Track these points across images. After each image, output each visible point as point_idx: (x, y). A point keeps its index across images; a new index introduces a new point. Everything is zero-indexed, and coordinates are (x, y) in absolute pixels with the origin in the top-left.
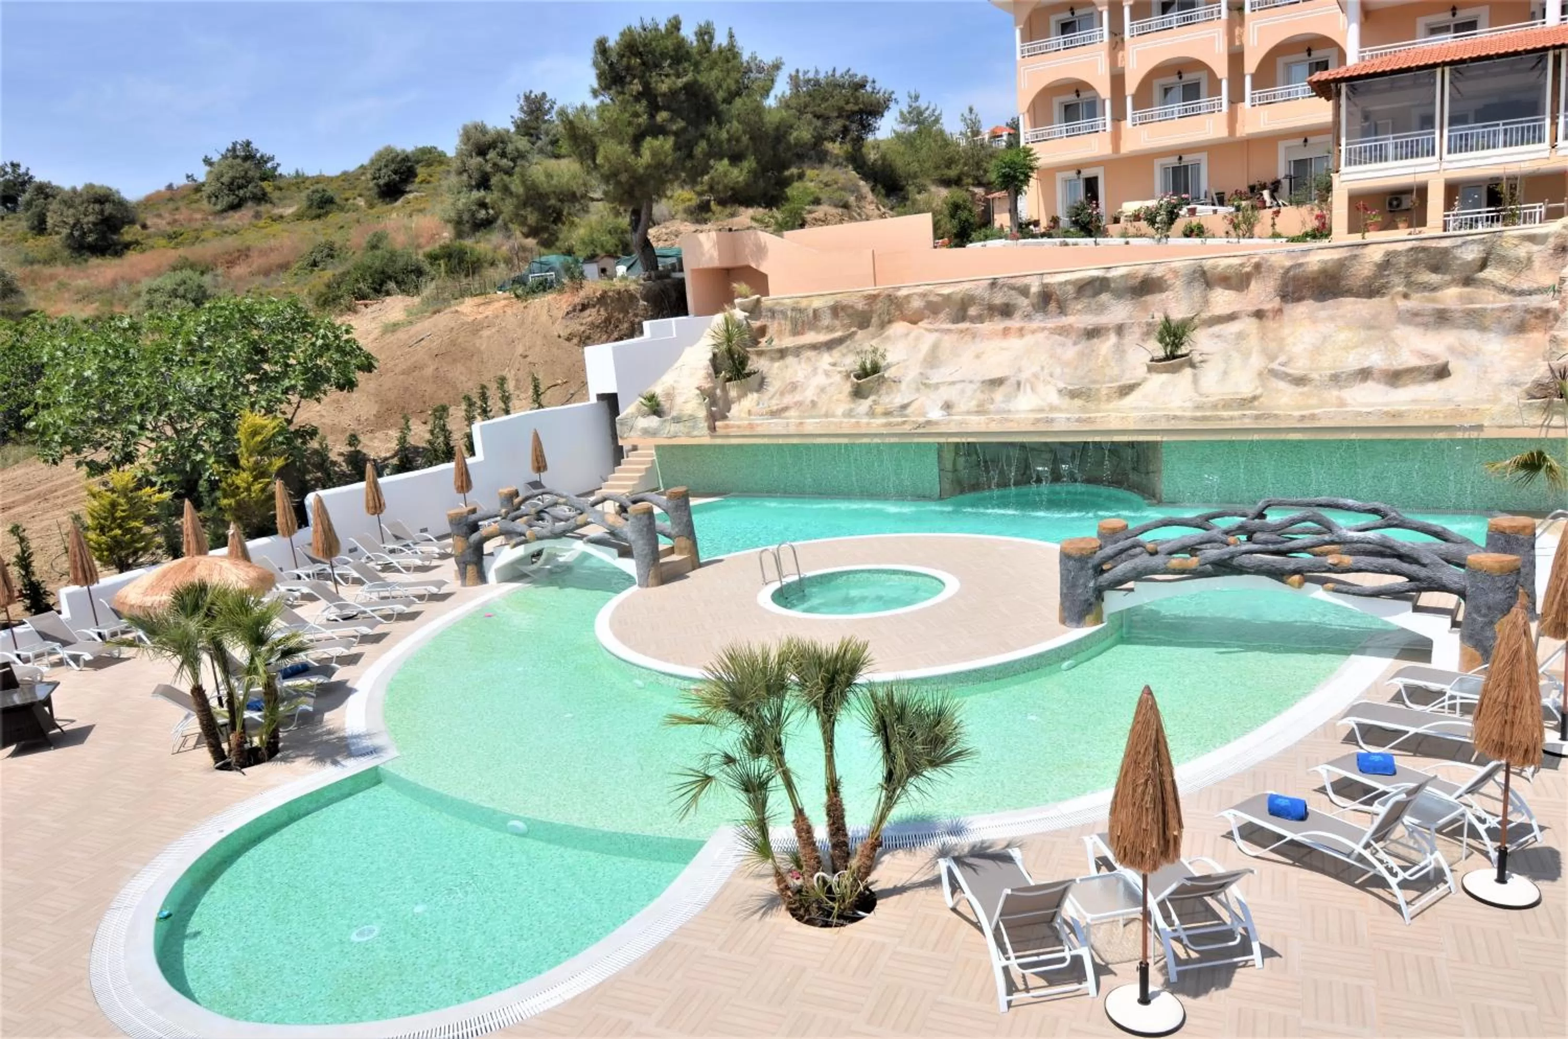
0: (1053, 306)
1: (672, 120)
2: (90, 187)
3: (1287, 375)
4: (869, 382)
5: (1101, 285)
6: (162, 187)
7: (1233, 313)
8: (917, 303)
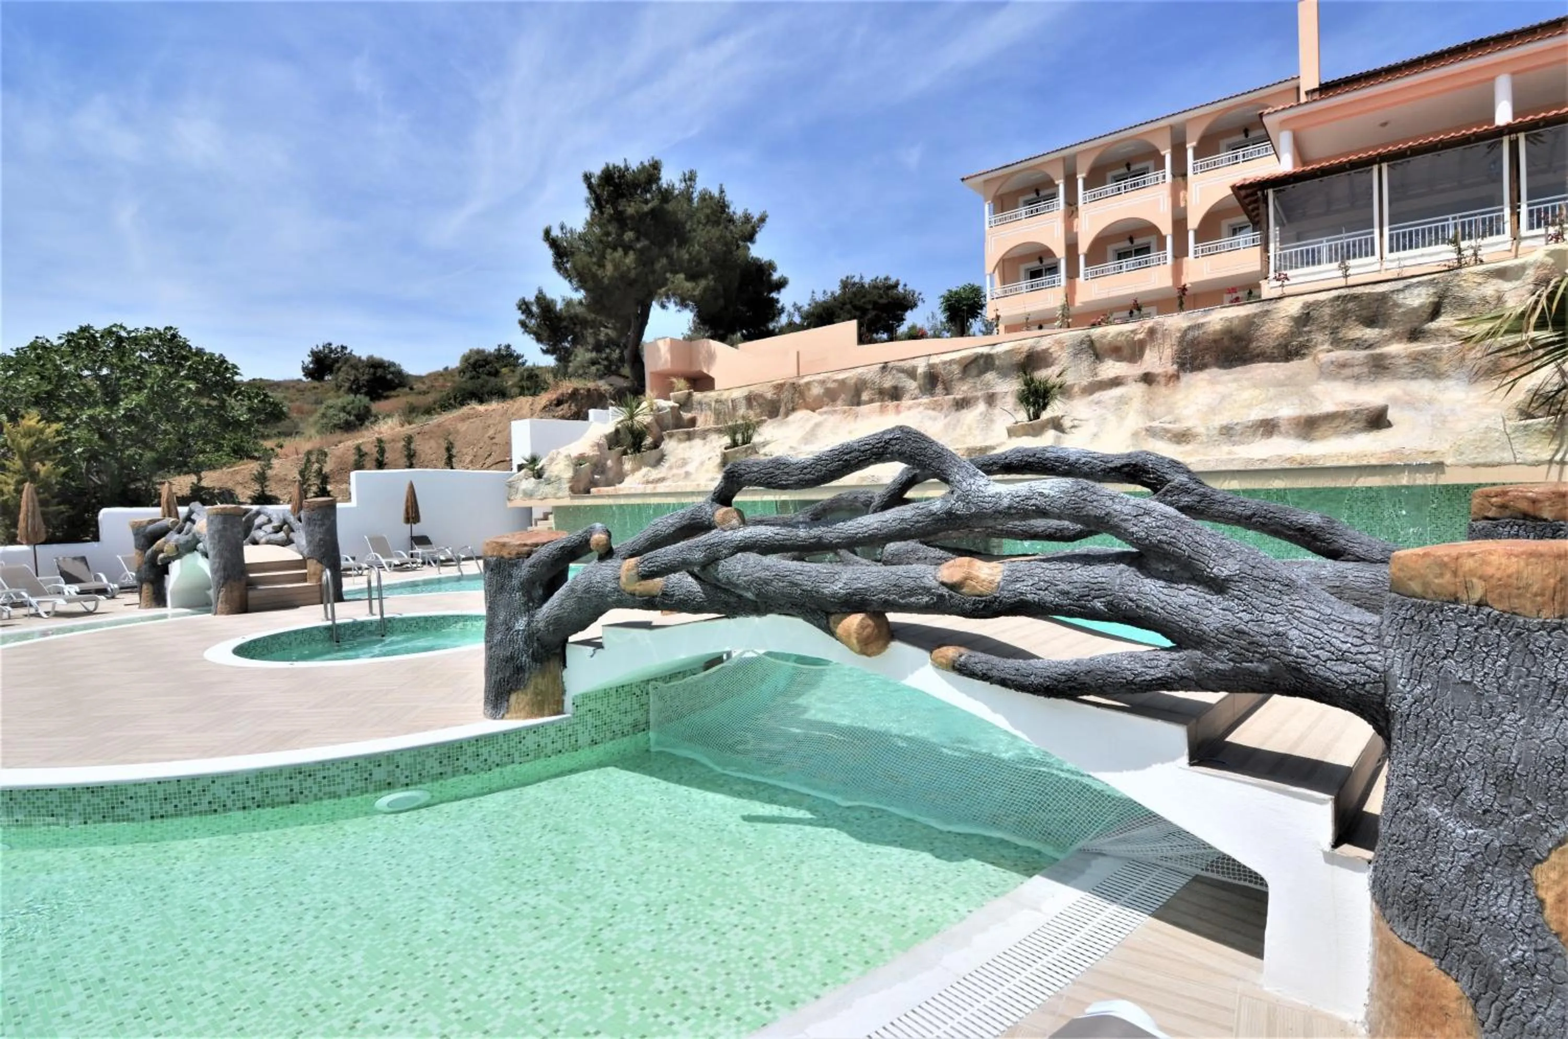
0: (939, 388)
1: (638, 239)
2: (371, 358)
3: (1167, 431)
4: (736, 452)
5: (985, 362)
6: (441, 369)
7: (1116, 378)
8: (816, 390)
